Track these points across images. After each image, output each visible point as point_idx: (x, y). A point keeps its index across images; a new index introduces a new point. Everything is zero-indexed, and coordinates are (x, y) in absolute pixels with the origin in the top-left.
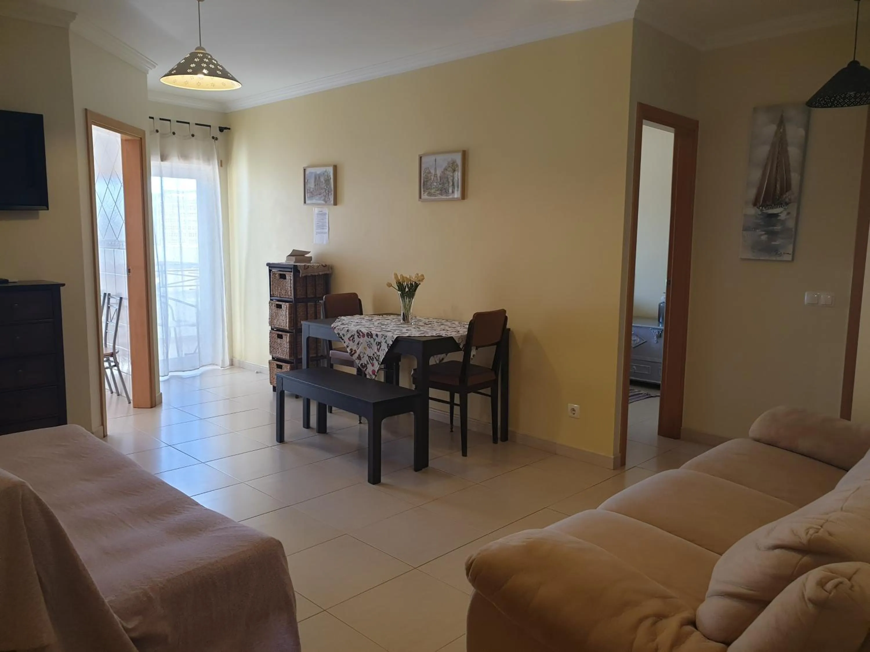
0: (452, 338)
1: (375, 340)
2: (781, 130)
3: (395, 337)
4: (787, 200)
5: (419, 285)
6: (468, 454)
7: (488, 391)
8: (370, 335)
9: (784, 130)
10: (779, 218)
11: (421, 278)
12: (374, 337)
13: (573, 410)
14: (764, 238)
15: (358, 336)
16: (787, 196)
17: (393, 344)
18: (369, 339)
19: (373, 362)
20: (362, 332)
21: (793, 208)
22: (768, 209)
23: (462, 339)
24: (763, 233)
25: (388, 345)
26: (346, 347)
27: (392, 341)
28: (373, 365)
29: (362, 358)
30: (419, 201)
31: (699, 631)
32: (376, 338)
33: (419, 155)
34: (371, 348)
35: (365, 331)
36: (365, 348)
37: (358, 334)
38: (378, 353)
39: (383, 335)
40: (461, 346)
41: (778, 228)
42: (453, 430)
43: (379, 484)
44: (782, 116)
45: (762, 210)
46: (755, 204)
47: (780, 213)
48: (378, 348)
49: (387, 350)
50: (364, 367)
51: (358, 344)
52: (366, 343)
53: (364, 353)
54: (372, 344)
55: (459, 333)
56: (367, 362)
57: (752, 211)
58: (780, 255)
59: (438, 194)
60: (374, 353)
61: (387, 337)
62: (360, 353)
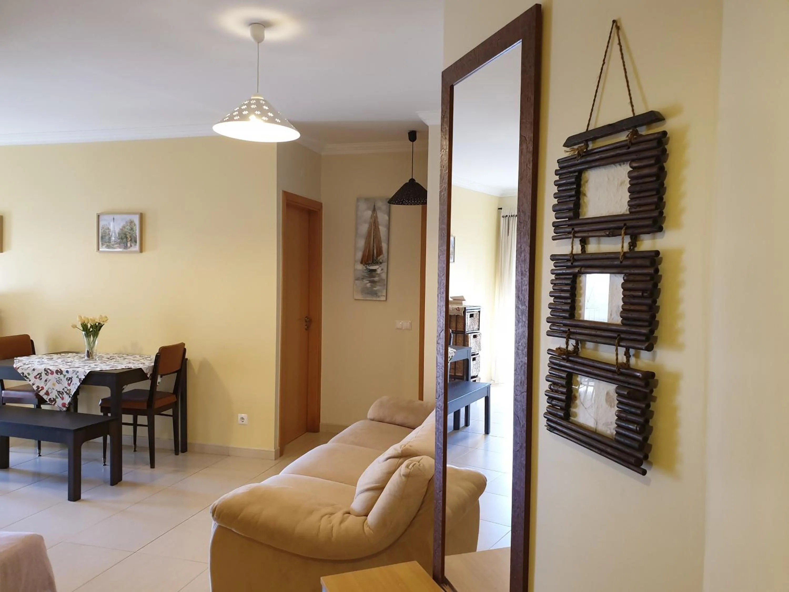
0: (141, 369)
1: (65, 376)
2: (375, 215)
3: (88, 372)
4: (381, 261)
5: (103, 325)
6: (156, 466)
7: (170, 412)
8: (59, 372)
9: (376, 214)
10: (377, 272)
11: (104, 320)
12: (64, 373)
13: (242, 418)
14: (369, 285)
15: (45, 373)
16: (381, 258)
17: (85, 378)
18: (59, 376)
19: (63, 396)
20: (50, 370)
21: (384, 265)
22: (370, 266)
23: (149, 369)
24: (368, 282)
25: (80, 379)
26: (32, 385)
27: (85, 375)
28: (63, 399)
29: (50, 393)
30: (97, 251)
31: (352, 514)
32: (66, 374)
33: (97, 214)
34: (61, 383)
35: (54, 368)
36: (54, 385)
37: (46, 372)
38: (69, 388)
39: (74, 371)
40: (148, 376)
41: (376, 279)
42: (136, 449)
43: (80, 500)
44: (374, 206)
45: (366, 267)
46: (361, 263)
47: (377, 269)
48: (69, 383)
49: (79, 384)
50: (52, 401)
51: (46, 381)
52: (55, 379)
53: (53, 389)
54: (61, 380)
55: (145, 365)
56: (56, 396)
57: (360, 267)
58: (379, 297)
59: (116, 247)
60: (64, 388)
61: (79, 373)
62: (48, 389)
